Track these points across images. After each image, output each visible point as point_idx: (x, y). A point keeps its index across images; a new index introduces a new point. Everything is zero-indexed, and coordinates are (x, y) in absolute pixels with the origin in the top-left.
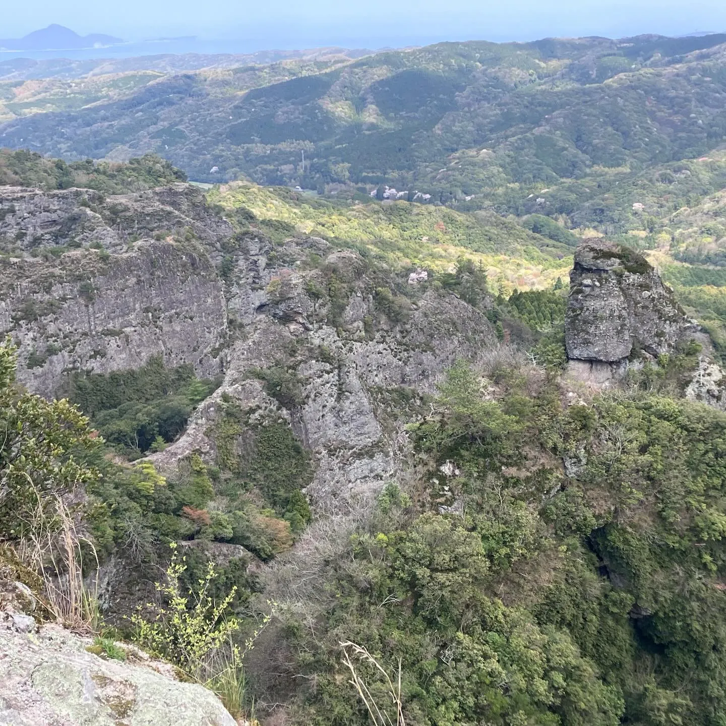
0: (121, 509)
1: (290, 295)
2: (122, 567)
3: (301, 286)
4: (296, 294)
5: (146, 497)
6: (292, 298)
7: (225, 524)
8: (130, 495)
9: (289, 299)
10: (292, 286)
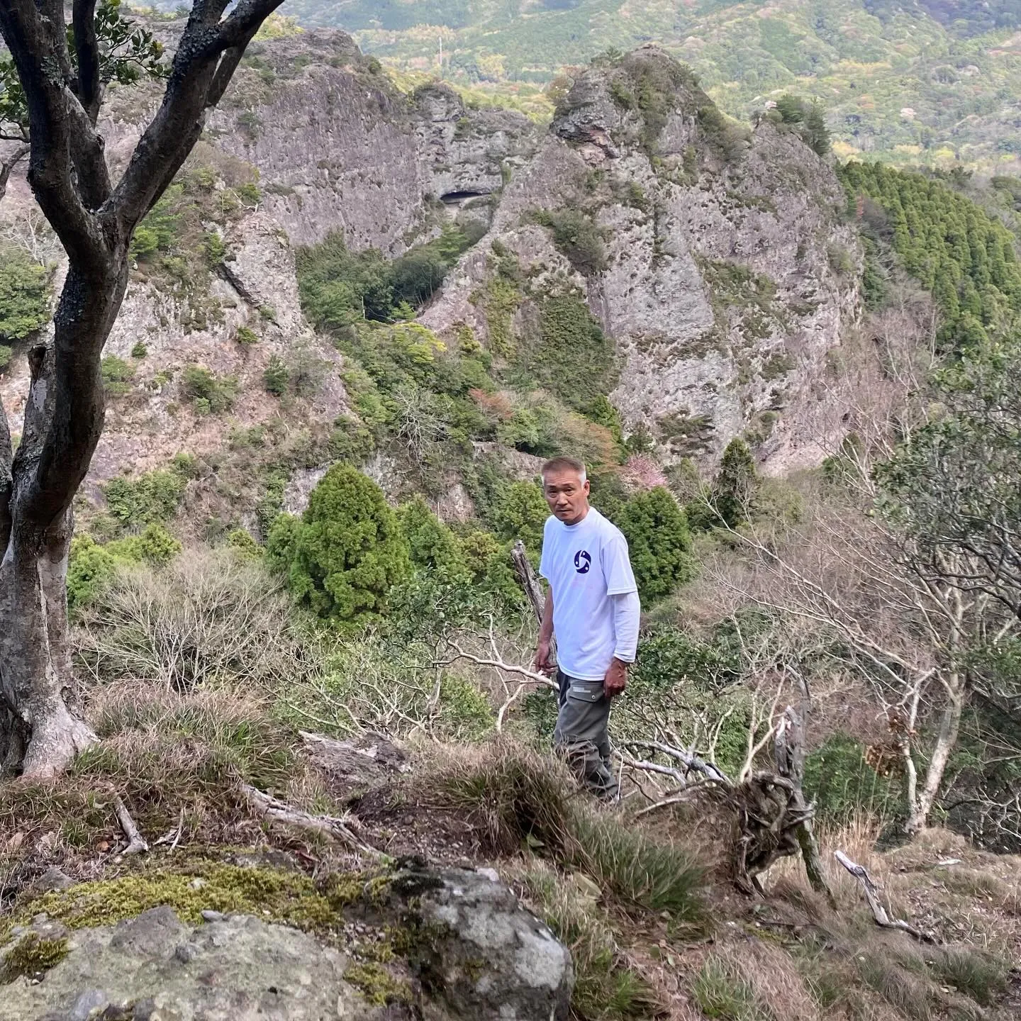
0: (390, 379)
1: (588, 100)
2: (391, 470)
3: (602, 87)
4: (597, 98)
5: (420, 365)
6: (591, 104)
7: (528, 423)
8: (398, 360)
9: (586, 105)
10: (590, 85)
